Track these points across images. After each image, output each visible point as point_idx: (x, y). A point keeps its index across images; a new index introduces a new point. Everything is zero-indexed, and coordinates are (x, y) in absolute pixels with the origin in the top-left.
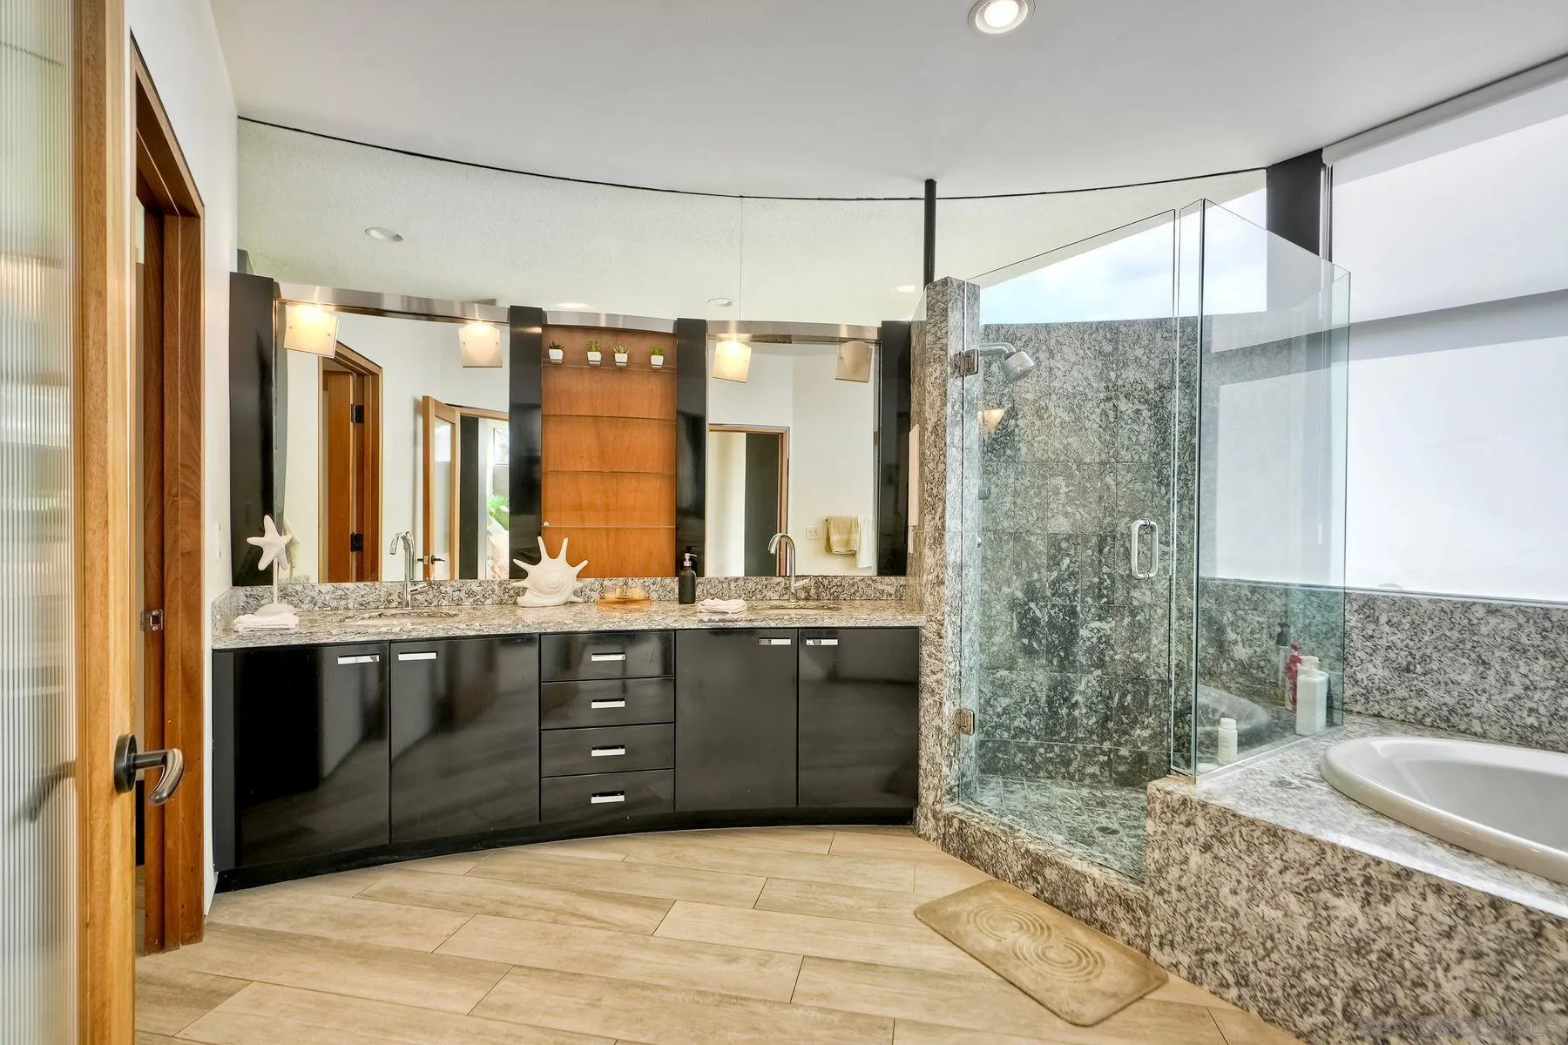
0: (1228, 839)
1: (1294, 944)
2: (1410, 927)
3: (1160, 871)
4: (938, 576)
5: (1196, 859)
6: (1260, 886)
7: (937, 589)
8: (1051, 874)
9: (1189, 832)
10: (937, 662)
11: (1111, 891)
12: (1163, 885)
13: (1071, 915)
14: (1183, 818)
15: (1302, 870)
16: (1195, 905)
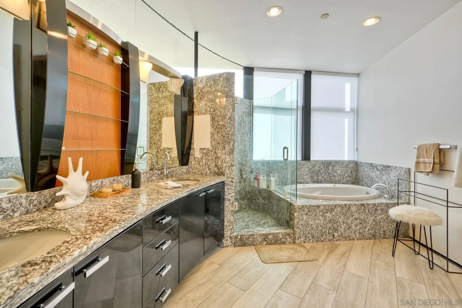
0: (311, 211)
1: (321, 225)
2: (336, 214)
3: (298, 223)
4: (231, 164)
5: (305, 217)
6: (316, 218)
7: (231, 168)
8: (270, 237)
9: (303, 212)
10: (231, 190)
11: (285, 233)
12: (298, 226)
13: (276, 244)
14: (302, 210)
15: (322, 211)
16: (304, 227)
